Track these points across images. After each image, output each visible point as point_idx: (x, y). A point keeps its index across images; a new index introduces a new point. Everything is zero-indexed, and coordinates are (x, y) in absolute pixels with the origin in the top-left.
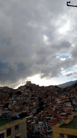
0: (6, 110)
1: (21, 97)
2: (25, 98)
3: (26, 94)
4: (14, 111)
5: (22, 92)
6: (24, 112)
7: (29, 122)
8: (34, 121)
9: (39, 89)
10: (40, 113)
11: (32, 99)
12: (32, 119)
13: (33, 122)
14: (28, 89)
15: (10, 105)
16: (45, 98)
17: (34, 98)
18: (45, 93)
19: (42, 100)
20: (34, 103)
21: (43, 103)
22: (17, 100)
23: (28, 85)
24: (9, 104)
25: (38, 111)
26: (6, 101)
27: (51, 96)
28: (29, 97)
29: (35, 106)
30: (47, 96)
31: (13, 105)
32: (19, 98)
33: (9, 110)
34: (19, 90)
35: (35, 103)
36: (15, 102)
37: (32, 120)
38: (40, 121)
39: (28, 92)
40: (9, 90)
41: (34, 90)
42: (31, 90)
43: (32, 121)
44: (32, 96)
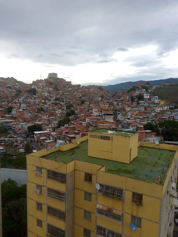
0: (7, 118)
1: (35, 98)
2: (43, 101)
3: (46, 94)
4: (21, 120)
5: (40, 90)
6: (38, 123)
7: (43, 139)
8: (51, 138)
9: (70, 89)
10: (62, 128)
11: (56, 104)
12: (48, 135)
13: (50, 140)
14: (51, 87)
15: (15, 109)
16: (78, 105)
17: (59, 103)
18: (80, 98)
19: (72, 109)
20: (58, 112)
21: (73, 113)
22: (29, 103)
23: (52, 80)
24: (13, 108)
25: (60, 124)
26: (8, 102)
27: (88, 103)
28: (50, 101)
29: (59, 115)
30: (83, 102)
31: (21, 110)
32: (32, 101)
33: (12, 118)
34: (33, 87)
35: (60, 111)
36: (23, 105)
37: (48, 137)
38: (59, 139)
39: (49, 92)
40: (17, 84)
41: (61, 90)
42: (56, 89)
43: (48, 139)
44: (57, 99)
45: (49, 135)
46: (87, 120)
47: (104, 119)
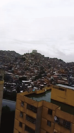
1: (24, 63)
3: (30, 61)
5: (27, 59)
6: (25, 76)
7: (26, 86)
8: (31, 85)
9: (43, 59)
10: (37, 80)
16: (47, 68)
18: (48, 64)
19: (44, 70)
20: (36, 71)
21: (44, 72)
22: (21, 65)
23: (34, 54)
25: (36, 78)
26: (11, 63)
27: (53, 68)
28: (32, 64)
29: (36, 73)
30: (50, 67)
31: (17, 68)
32: (23, 64)
34: (24, 57)
36: (18, 66)
37: (29, 85)
39: (32, 60)
40: (16, 54)
41: (38, 59)
42: (36, 58)
44: (36, 64)
45: (29, 83)
46: (51, 77)
47: (61, 78)
